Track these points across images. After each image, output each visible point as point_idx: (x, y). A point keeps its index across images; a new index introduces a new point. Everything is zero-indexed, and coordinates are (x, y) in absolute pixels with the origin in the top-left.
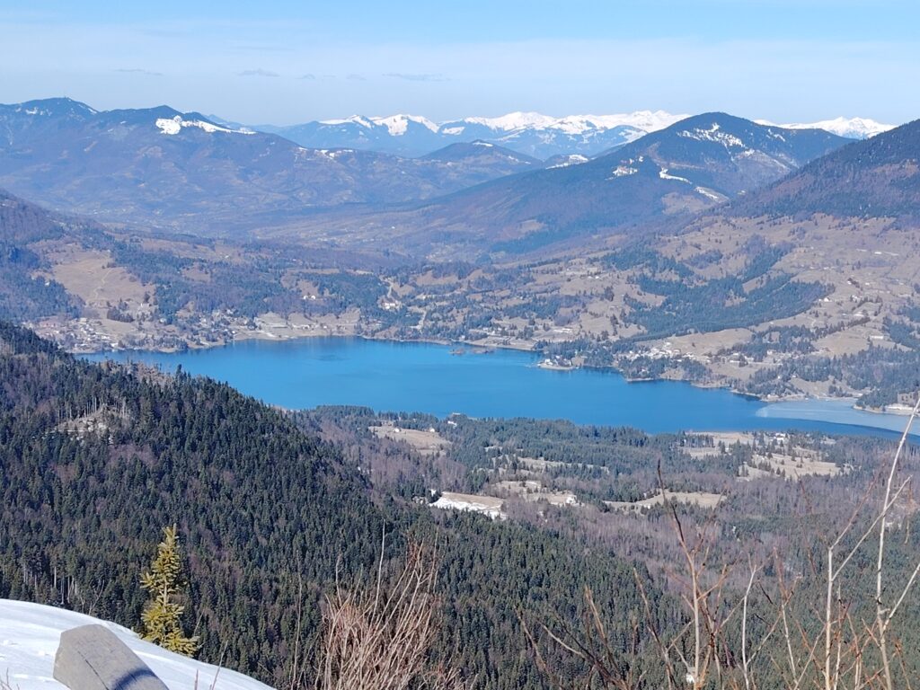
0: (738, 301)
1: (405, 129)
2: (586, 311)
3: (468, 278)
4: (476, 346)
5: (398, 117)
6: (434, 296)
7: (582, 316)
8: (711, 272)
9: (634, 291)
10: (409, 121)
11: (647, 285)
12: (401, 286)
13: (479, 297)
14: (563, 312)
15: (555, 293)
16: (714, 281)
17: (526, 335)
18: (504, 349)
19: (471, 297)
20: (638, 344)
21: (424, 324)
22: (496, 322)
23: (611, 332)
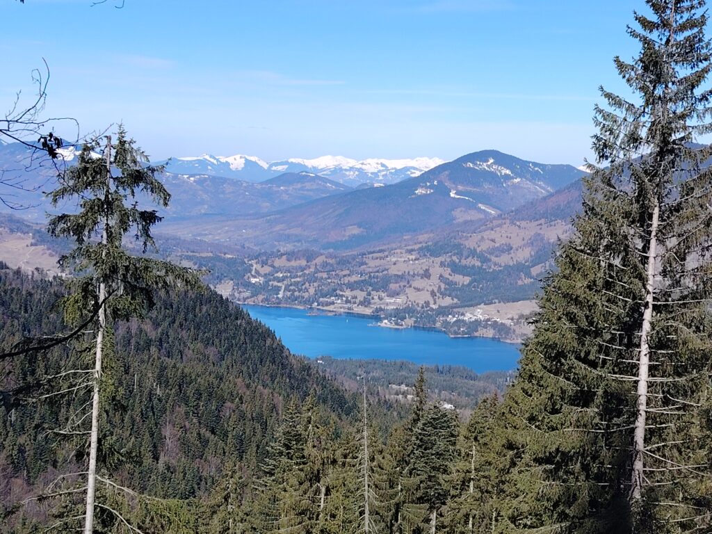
0: (528, 281)
1: (243, 166)
2: (410, 286)
3: (314, 262)
4: (326, 311)
5: (238, 157)
6: (289, 274)
7: (407, 290)
8: (504, 260)
9: (446, 272)
10: (246, 160)
11: (456, 268)
12: (262, 266)
13: (325, 275)
14: (393, 286)
15: (385, 272)
16: (507, 267)
17: (366, 303)
18: (348, 313)
19: (319, 275)
20: (455, 310)
21: (284, 295)
22: (341, 293)
23: (432, 302)
